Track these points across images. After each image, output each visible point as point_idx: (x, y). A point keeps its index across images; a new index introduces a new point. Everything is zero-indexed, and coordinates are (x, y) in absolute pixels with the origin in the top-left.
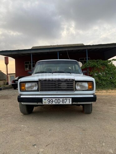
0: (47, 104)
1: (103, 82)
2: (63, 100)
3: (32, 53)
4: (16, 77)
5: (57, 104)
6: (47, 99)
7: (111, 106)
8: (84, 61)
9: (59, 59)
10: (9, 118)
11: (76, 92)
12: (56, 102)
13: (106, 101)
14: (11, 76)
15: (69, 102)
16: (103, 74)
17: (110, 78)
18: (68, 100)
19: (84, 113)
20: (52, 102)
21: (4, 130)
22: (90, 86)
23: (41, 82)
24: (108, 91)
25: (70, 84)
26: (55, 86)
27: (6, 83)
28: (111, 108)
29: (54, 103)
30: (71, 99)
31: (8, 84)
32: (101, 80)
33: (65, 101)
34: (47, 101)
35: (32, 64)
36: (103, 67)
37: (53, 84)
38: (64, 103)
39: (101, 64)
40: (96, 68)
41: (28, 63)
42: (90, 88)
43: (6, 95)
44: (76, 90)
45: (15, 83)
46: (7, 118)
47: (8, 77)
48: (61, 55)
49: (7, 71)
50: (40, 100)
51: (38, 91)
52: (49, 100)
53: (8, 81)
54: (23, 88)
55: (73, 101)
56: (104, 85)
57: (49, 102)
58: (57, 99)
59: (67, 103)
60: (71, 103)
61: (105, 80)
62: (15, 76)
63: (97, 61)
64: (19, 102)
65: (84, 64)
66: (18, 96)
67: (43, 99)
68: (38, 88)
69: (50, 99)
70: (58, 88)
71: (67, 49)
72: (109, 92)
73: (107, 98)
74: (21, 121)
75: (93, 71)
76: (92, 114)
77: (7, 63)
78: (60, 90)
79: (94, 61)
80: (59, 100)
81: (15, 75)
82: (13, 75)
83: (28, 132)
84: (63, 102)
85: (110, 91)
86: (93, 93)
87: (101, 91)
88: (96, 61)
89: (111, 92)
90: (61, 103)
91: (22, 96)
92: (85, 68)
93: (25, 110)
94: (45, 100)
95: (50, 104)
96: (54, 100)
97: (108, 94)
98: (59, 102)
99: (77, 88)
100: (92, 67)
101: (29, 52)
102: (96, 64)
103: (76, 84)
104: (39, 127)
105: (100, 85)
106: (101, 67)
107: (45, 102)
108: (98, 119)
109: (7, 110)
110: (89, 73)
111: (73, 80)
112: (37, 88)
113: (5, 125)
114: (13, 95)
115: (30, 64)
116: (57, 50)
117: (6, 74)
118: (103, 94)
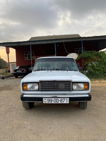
0: (47, 103)
1: (97, 72)
2: (61, 100)
3: (31, 45)
4: (17, 67)
5: (56, 103)
6: (47, 99)
7: (104, 99)
8: (79, 51)
9: (57, 56)
10: (14, 113)
11: (73, 92)
12: (55, 102)
13: (100, 93)
14: (12, 65)
15: (66, 101)
16: (97, 64)
17: (103, 68)
18: (66, 100)
19: (79, 108)
20: (51, 102)
21: (10, 127)
22: (85, 86)
23: (41, 83)
24: (101, 81)
25: (68, 87)
26: (54, 87)
27: (8, 71)
28: (104, 101)
29: (53, 102)
30: (68, 99)
31: (9, 71)
32: (95, 70)
33: (63, 100)
34: (47, 100)
35: (31, 54)
36: (97, 58)
37: (52, 85)
38: (62, 103)
39: (95, 55)
40: (90, 59)
41: (28, 53)
42: (85, 88)
43: (9, 86)
44: (73, 90)
45: (16, 72)
46: (12, 113)
47: (9, 65)
48: (58, 46)
49: (9, 60)
50: (41, 99)
51: (39, 91)
52: (48, 100)
53: (9, 69)
54: (25, 88)
55: (70, 100)
56: (97, 75)
57: (49, 102)
58: (56, 99)
59: (65, 102)
60: (68, 102)
61: (99, 70)
62: (16, 65)
63: (92, 53)
64: (22, 100)
65: (79, 55)
66: (21, 96)
67: (44, 99)
68: (39, 88)
69: (50, 99)
70: (57, 88)
71: (63, 41)
72: (102, 83)
73: (100, 89)
74: (24, 117)
75: (87, 62)
76: (87, 109)
77: (8, 52)
78: (58, 90)
79: (89, 52)
80: (58, 100)
81: (16, 63)
82: (14, 64)
83: (31, 130)
84: (61, 101)
85: (103, 81)
86: (88, 92)
87: (94, 81)
88: (90, 52)
89: (103, 83)
90: (60, 102)
91: (24, 96)
92: (81, 58)
93: (28, 106)
94: (45, 99)
95: (50, 103)
96: (53, 99)
97: (101, 84)
98: (58, 102)
99: (74, 89)
100: (87, 58)
101: (28, 44)
102: (90, 55)
103: (73, 85)
104: (40, 124)
105: (94, 75)
106: (95, 58)
107: (45, 101)
108: (93, 115)
109: (11, 104)
110: (84, 63)
111: (70, 81)
112: (37, 89)
113: (11, 121)
114: (15, 86)
115: (29, 54)
116: (54, 42)
117: (8, 62)
118: (97, 85)
